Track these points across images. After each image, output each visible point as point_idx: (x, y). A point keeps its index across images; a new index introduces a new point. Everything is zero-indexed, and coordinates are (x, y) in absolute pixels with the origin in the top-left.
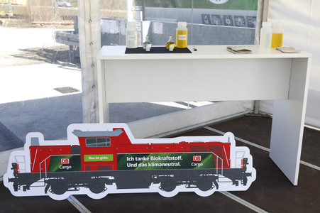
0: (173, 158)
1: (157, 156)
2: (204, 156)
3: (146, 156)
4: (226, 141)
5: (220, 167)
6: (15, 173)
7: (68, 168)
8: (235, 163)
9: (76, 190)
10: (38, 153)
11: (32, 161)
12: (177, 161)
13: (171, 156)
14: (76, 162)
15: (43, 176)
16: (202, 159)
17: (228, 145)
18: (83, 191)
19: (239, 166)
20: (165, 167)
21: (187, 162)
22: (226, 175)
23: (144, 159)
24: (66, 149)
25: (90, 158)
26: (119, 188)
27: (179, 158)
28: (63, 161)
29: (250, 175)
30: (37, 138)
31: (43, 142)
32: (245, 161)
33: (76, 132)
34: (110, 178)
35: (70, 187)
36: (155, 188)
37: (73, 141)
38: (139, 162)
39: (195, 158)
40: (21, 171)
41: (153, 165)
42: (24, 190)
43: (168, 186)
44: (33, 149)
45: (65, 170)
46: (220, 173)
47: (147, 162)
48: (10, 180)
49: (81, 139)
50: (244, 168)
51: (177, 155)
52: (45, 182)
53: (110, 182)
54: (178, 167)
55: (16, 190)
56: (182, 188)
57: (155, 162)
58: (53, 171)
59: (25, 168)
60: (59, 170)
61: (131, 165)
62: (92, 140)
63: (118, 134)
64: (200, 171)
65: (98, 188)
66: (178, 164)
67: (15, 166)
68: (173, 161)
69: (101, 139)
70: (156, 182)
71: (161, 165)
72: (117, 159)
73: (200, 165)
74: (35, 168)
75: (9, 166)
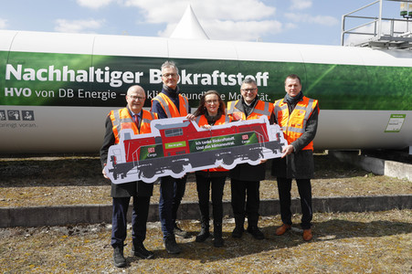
0: (228, 139)
1: (216, 139)
2: (250, 135)
3: (209, 140)
4: (263, 122)
5: (262, 141)
6: (114, 164)
7: (154, 155)
8: (272, 138)
9: (162, 173)
10: (131, 145)
11: (126, 153)
12: (231, 141)
13: (227, 137)
14: (160, 150)
15: (136, 165)
16: (249, 137)
17: (264, 125)
18: (168, 173)
19: (275, 139)
20: (224, 147)
21: (239, 141)
22: (267, 147)
23: (208, 142)
24: (152, 140)
25: (169, 146)
26: (193, 167)
27: (233, 138)
28: (150, 150)
29: (283, 144)
30: (129, 134)
31: (134, 136)
32: (278, 135)
33: (157, 126)
34: (186, 160)
35: (158, 170)
36: (219, 163)
37: (155, 133)
38: (205, 145)
39: (244, 137)
40: (118, 162)
41: (215, 146)
42: (122, 178)
43: (228, 161)
44: (126, 142)
45: (152, 157)
46: (263, 146)
47: (210, 144)
48: (110, 171)
49: (162, 131)
50: (279, 140)
51: (230, 137)
52: (138, 169)
53: (186, 163)
54: (233, 145)
55: (116, 179)
56: (238, 161)
57: (216, 143)
58: (143, 159)
59: (121, 159)
60: (148, 158)
61: (199, 148)
62: (169, 131)
63: (187, 124)
64: (249, 146)
65: (178, 169)
66: (232, 143)
67: (113, 159)
68: (228, 141)
69: (176, 130)
70: (219, 159)
71: (221, 145)
72: (189, 144)
73: (248, 142)
74: (129, 158)
75: (109, 159)
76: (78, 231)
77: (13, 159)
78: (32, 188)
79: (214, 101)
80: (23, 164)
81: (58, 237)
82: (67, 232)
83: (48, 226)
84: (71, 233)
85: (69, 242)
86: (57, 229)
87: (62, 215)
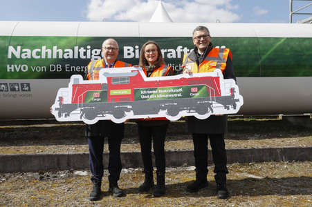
0: (176, 90)
1: (163, 89)
2: (199, 88)
3: (155, 89)
4: (216, 76)
5: (213, 95)
6: (61, 104)
7: (98, 100)
8: (225, 92)
9: (103, 116)
10: (78, 89)
11: (73, 95)
12: (179, 93)
13: (175, 89)
14: (104, 95)
15: (80, 106)
16: (199, 90)
17: (217, 79)
18: (109, 117)
19: (229, 94)
20: (170, 98)
22: (218, 102)
23: (154, 92)
24: (98, 86)
25: (114, 92)
26: (135, 114)
27: (181, 90)
28: (95, 95)
29: (238, 100)
30: (78, 79)
31: (82, 82)
32: (232, 90)
33: (105, 74)
34: (129, 107)
35: (99, 114)
36: (162, 114)
37: (103, 80)
38: (150, 95)
39: (193, 90)
40: (65, 102)
41: (161, 96)
42: (66, 117)
43: (173, 112)
44: (74, 86)
45: (96, 101)
46: (213, 100)
47: (156, 94)
48: (56, 109)
49: (109, 79)
50: (233, 96)
51: (179, 88)
52: (81, 110)
53: (128, 110)
54: (180, 97)
55: (60, 117)
56: (184, 113)
57: (162, 94)
58: (88, 102)
59: (68, 100)
60: (92, 101)
61: (144, 97)
62: (116, 79)
63: (134, 74)
64: (197, 99)
65: (119, 114)
66: (180, 95)
67: (61, 99)
68: (175, 93)
69: (123, 79)
70: (163, 109)
71: (167, 96)
72: (134, 92)
73: (197, 94)
74: (75, 100)
75: (57, 99)
76: (48, 176)
77: (20, 126)
78: (28, 147)
79: (153, 50)
80: (27, 129)
81: (30, 182)
82: (38, 177)
83: (22, 172)
84: (41, 178)
85: (38, 185)
86: (30, 175)
87: (35, 162)
